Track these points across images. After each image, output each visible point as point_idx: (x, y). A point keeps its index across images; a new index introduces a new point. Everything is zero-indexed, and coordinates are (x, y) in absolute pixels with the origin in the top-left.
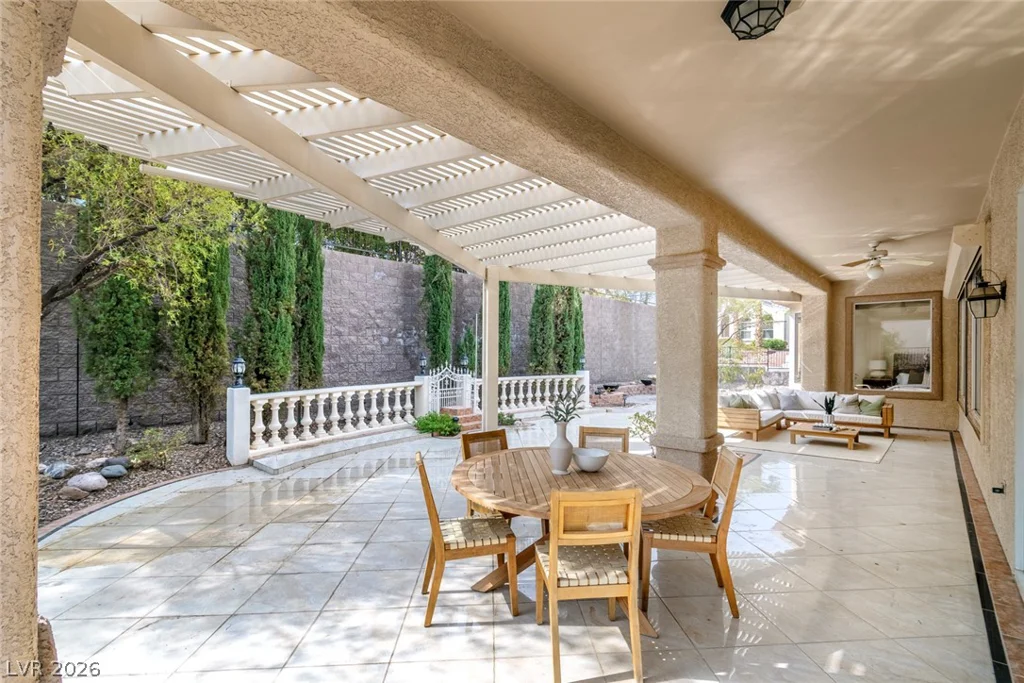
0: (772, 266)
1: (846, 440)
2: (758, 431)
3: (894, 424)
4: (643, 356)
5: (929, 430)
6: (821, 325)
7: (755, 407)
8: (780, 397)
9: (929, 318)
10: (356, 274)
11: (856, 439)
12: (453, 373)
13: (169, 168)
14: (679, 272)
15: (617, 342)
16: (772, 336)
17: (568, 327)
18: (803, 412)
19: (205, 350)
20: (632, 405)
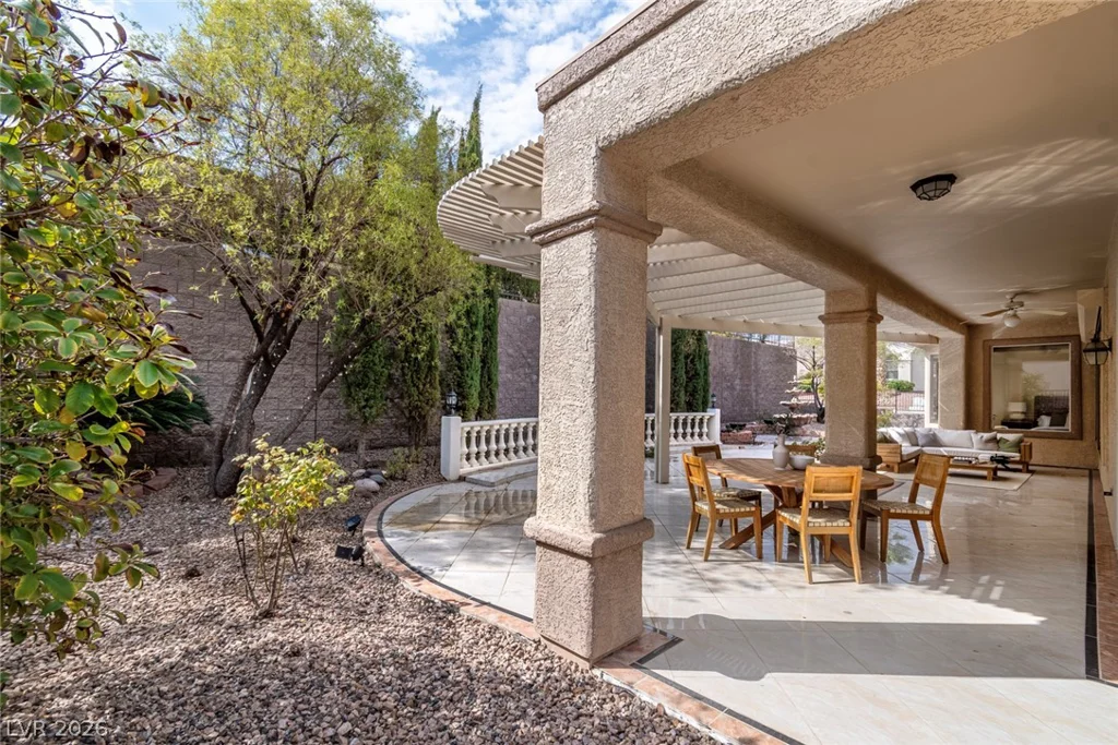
0: (916, 315)
1: (985, 473)
2: (899, 464)
3: (1032, 462)
4: (762, 396)
5: (1068, 468)
6: (958, 367)
7: (896, 442)
8: (918, 435)
9: (1067, 359)
10: (512, 318)
11: (995, 474)
13: (482, 256)
14: (846, 326)
15: (737, 382)
16: (896, 377)
17: (698, 366)
18: (941, 449)
19: (424, 385)
20: (761, 443)
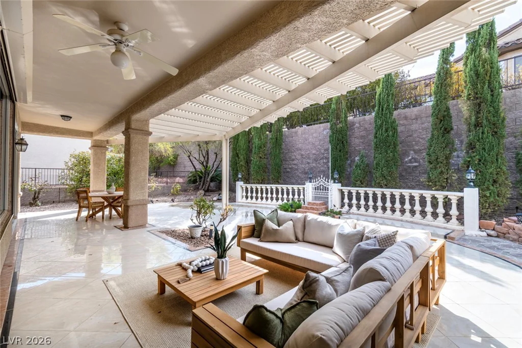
10: (315, 134)
12: (326, 183)
